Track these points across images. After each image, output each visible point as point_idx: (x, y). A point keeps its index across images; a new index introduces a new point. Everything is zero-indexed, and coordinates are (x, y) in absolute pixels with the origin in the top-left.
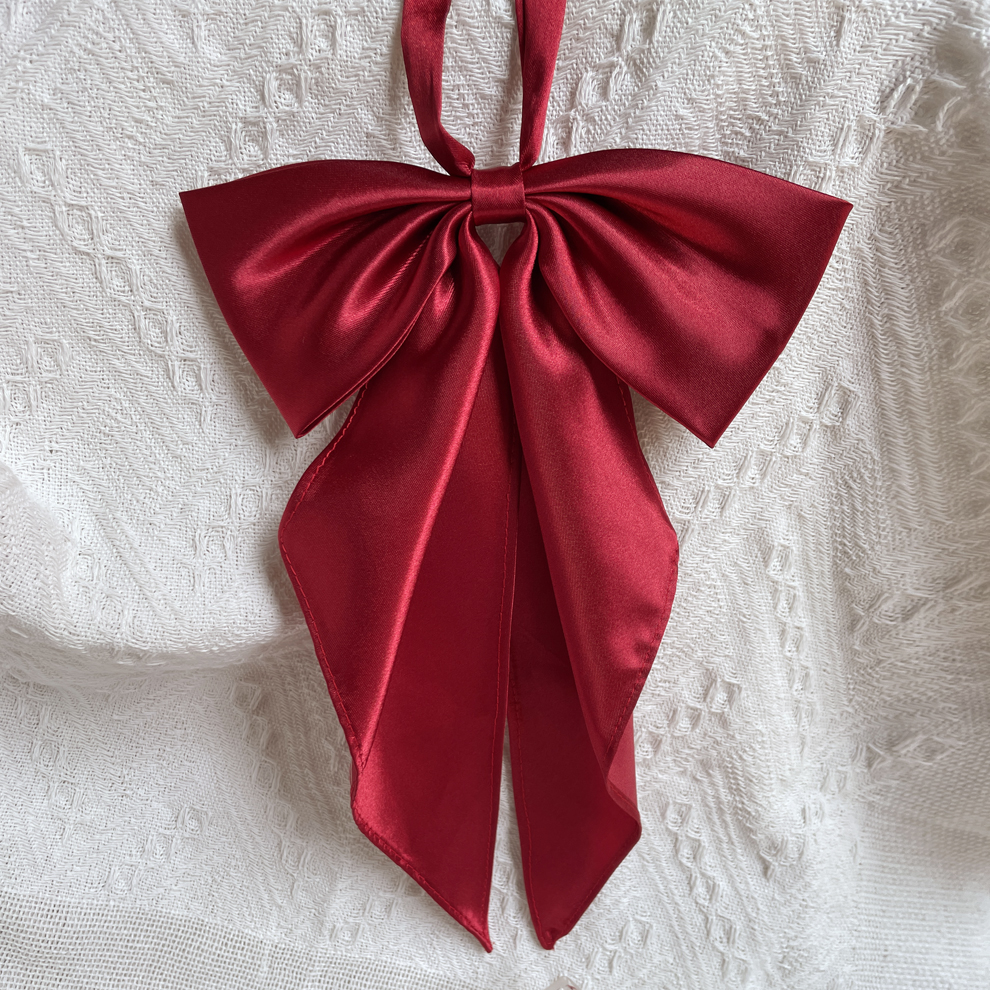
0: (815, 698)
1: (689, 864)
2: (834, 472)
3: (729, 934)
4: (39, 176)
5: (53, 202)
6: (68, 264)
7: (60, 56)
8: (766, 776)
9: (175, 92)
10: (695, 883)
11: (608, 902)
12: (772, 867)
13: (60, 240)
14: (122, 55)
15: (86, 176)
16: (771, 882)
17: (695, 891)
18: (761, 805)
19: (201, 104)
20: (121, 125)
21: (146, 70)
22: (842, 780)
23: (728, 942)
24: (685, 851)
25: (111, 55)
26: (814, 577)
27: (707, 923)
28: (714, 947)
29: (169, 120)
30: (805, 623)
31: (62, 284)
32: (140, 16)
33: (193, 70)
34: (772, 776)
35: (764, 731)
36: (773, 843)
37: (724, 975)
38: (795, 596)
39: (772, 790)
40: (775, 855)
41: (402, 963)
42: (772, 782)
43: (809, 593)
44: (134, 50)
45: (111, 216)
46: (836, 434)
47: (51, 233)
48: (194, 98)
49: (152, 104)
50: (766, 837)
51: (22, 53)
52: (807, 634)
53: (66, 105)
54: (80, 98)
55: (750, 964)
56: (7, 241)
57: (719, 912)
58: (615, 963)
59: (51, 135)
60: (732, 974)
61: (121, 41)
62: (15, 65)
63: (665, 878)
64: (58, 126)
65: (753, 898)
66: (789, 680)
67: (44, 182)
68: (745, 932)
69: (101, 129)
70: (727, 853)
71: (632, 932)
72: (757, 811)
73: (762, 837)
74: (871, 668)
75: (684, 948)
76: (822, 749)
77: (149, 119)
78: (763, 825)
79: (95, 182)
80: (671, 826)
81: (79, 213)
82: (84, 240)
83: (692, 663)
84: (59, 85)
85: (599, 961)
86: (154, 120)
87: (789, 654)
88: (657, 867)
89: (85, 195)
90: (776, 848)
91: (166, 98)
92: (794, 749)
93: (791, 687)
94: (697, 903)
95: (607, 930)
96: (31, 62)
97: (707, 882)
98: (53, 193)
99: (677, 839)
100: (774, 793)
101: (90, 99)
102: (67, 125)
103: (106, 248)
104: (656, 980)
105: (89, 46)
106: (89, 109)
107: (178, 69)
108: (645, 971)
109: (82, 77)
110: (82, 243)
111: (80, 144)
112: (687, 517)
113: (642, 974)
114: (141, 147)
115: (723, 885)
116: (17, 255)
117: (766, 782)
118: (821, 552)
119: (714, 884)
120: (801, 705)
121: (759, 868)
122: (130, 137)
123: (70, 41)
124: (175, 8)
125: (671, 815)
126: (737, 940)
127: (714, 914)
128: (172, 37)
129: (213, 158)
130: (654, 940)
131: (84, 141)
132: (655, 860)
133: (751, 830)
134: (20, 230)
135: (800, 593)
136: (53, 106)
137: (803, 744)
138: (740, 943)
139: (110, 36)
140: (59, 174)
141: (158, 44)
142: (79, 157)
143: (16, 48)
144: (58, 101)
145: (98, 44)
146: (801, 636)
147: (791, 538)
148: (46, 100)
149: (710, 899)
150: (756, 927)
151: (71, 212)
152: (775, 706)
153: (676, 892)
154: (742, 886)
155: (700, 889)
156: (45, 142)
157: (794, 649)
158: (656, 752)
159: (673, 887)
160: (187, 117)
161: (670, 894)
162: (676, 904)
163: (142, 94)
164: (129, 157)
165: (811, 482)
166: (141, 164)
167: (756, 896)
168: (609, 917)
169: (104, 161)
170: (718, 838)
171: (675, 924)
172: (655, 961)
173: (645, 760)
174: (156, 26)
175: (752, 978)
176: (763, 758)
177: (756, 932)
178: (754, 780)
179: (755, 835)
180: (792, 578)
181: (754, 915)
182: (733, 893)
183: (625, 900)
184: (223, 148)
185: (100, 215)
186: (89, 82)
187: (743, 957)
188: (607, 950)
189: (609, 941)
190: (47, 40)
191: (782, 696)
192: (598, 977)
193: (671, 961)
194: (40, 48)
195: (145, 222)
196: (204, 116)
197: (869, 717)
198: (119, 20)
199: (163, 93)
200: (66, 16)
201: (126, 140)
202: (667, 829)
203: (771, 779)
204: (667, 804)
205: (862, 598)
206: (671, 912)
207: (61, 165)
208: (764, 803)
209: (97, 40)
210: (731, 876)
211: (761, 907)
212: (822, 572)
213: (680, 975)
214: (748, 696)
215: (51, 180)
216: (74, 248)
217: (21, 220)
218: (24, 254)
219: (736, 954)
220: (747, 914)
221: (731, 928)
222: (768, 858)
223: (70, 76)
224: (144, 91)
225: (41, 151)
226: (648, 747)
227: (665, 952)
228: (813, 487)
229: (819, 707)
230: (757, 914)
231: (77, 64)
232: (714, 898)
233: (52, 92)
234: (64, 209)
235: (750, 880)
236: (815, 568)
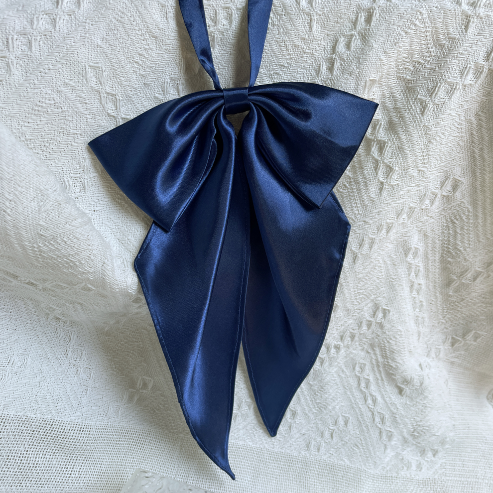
0: (425, 315)
1: (365, 390)
2: (446, 216)
3: (383, 420)
4: (94, 79)
5: (100, 92)
6: (105, 121)
7: (106, 23)
8: (403, 350)
9: (158, 42)
10: (367, 398)
11: (330, 408)
12: (405, 390)
13: (102, 110)
14: (135, 23)
15: (116, 80)
16: (404, 396)
17: (368, 402)
18: (399, 363)
19: (169, 48)
20: (133, 56)
21: (145, 31)
22: (438, 351)
23: (382, 423)
24: (363, 385)
25: (129, 23)
26: (430, 262)
27: (373, 416)
28: (377, 426)
29: (154, 55)
30: (423, 282)
31: (102, 131)
32: (143, 6)
33: (166, 32)
34: (405, 350)
35: (402, 330)
36: (405, 380)
37: (381, 437)
38: (419, 270)
39: (405, 356)
40: (407, 385)
41: (241, 443)
42: (406, 352)
43: (427, 270)
44: (140, 21)
45: (125, 99)
46: (449, 199)
47: (98, 106)
48: (166, 45)
49: (146, 47)
50: (401, 377)
51: (88, 20)
52: (423, 287)
53: (108, 46)
54: (115, 43)
55: (393, 433)
56: (76, 110)
57: (378, 411)
58: (334, 435)
59: (101, 60)
60: (384, 437)
61: (134, 17)
62: (85, 26)
63: (355, 397)
64: (104, 55)
65: (394, 404)
66: (414, 307)
67: (97, 82)
68: (391, 419)
69: (124, 58)
70: (381, 385)
71: (341, 422)
72: (396, 366)
73: (398, 377)
74: (458, 303)
75: (364, 427)
76: (427, 338)
77: (145, 54)
78: (400, 371)
79: (120, 83)
80: (357, 373)
81: (111, 97)
82: (113, 110)
83: (369, 301)
84: (105, 36)
85: (327, 434)
86: (147, 54)
87: (414, 296)
88: (351, 392)
89: (115, 89)
90: (407, 382)
91: (153, 44)
92: (415, 337)
93: (414, 310)
94: (368, 407)
95: (330, 420)
96: (92, 25)
97: (372, 398)
98: (101, 87)
99: (359, 379)
100: (406, 357)
101: (119, 44)
102: (109, 55)
103: (122, 114)
104: (352, 441)
105: (119, 18)
106: (119, 48)
107: (160, 31)
108: (347, 438)
109: (116, 33)
110: (112, 111)
111: (114, 65)
112: (373, 237)
113: (346, 439)
114: (141, 67)
115: (379, 398)
116: (82, 116)
117: (402, 353)
118: (435, 251)
119: (376, 399)
120: (419, 318)
121: (396, 391)
122: (136, 62)
123: (111, 16)
124: (159, 3)
125: (357, 368)
126: (386, 423)
127: (376, 411)
128: (157, 16)
129: (172, 73)
130: (351, 424)
131: (116, 63)
132: (350, 389)
133: (392, 374)
134: (84, 104)
135: (422, 269)
136: (102, 46)
137: (419, 336)
138: (388, 424)
139: (129, 14)
140: (104, 78)
141: (151, 19)
142: (113, 71)
143: (85, 18)
144: (105, 44)
145: (123, 18)
146: (421, 288)
147: (419, 244)
148: (99, 43)
149: (374, 405)
150: (397, 416)
151: (108, 97)
152: (407, 319)
153: (359, 403)
154: (388, 399)
155: (370, 401)
156: (98, 63)
157: (416, 294)
158: (352, 341)
159: (358, 401)
160: (162, 54)
161: (357, 404)
162: (360, 408)
163: (143, 42)
164: (135, 71)
165: (433, 220)
166: (141, 75)
167: (396, 403)
168: (331, 414)
169: (124, 73)
170: (377, 378)
171: (359, 417)
172: (351, 433)
173: (347, 344)
174: (150, 10)
175: (395, 439)
176: (401, 342)
177: (397, 419)
178: (395, 352)
179: (395, 376)
180: (419, 262)
181: (395, 411)
182: (384, 403)
183: (337, 407)
184: (177, 69)
185: (121, 98)
186: (119, 35)
187: (390, 430)
188: (330, 429)
189: (331, 425)
190: (99, 15)
191: (410, 314)
192: (327, 441)
193: (358, 433)
194: (96, 19)
195: (140, 102)
196: (169, 54)
197: (454, 324)
198: (133, 7)
199: (152, 42)
200: (108, 5)
201: (135, 64)
202: (356, 375)
203: (405, 351)
204: (356, 364)
205: (456, 272)
206: (358, 412)
207: (105, 74)
208: (401, 362)
209: (123, 16)
210: (383, 395)
211: (400, 408)
212: (435, 260)
213: (362, 439)
214: (393, 315)
215: (100, 81)
216: (108, 114)
217: (85, 100)
218: (85, 116)
219: (386, 428)
220: (391, 411)
221: (383, 417)
222: (402, 386)
223: (110, 32)
224: (143, 40)
225: (96, 67)
226: (349, 339)
227: (355, 429)
228: (434, 222)
229: (426, 319)
230: (397, 410)
231: (114, 27)
232: (376, 404)
233: (101, 40)
234: (105, 95)
235: (392, 397)
236: (431, 258)
